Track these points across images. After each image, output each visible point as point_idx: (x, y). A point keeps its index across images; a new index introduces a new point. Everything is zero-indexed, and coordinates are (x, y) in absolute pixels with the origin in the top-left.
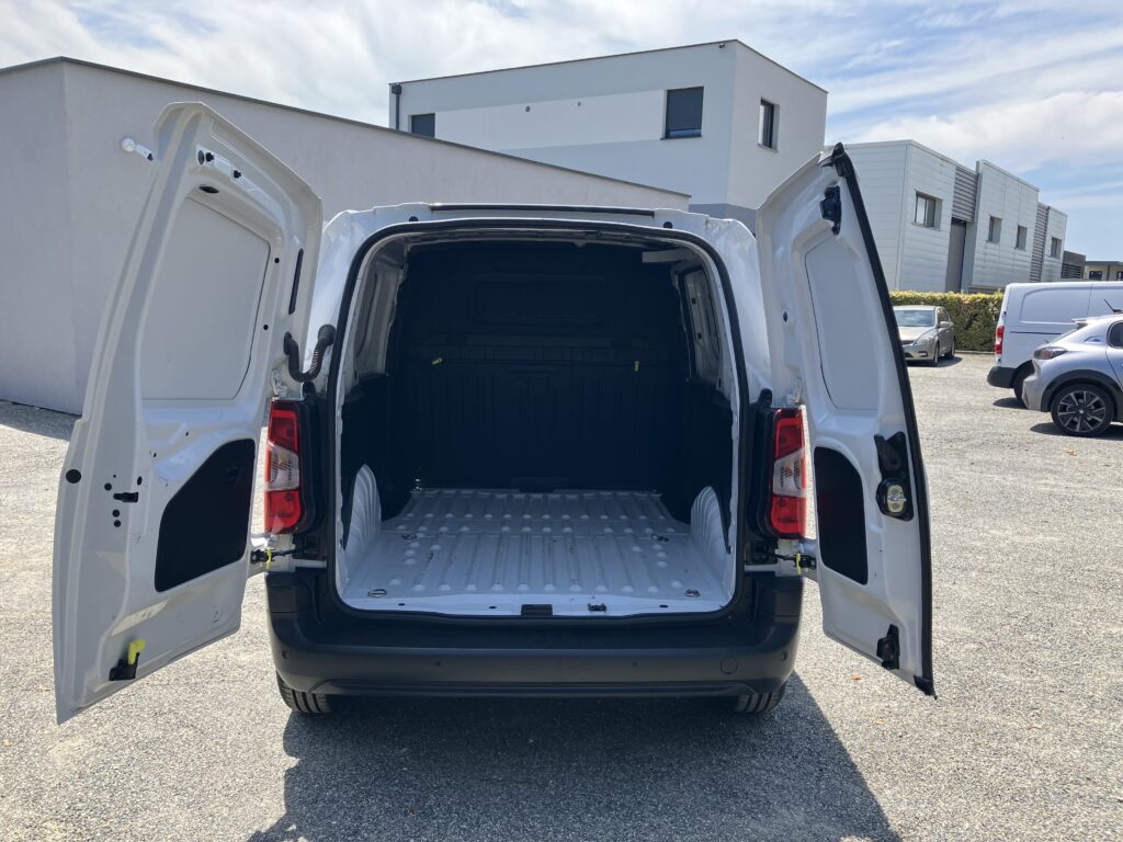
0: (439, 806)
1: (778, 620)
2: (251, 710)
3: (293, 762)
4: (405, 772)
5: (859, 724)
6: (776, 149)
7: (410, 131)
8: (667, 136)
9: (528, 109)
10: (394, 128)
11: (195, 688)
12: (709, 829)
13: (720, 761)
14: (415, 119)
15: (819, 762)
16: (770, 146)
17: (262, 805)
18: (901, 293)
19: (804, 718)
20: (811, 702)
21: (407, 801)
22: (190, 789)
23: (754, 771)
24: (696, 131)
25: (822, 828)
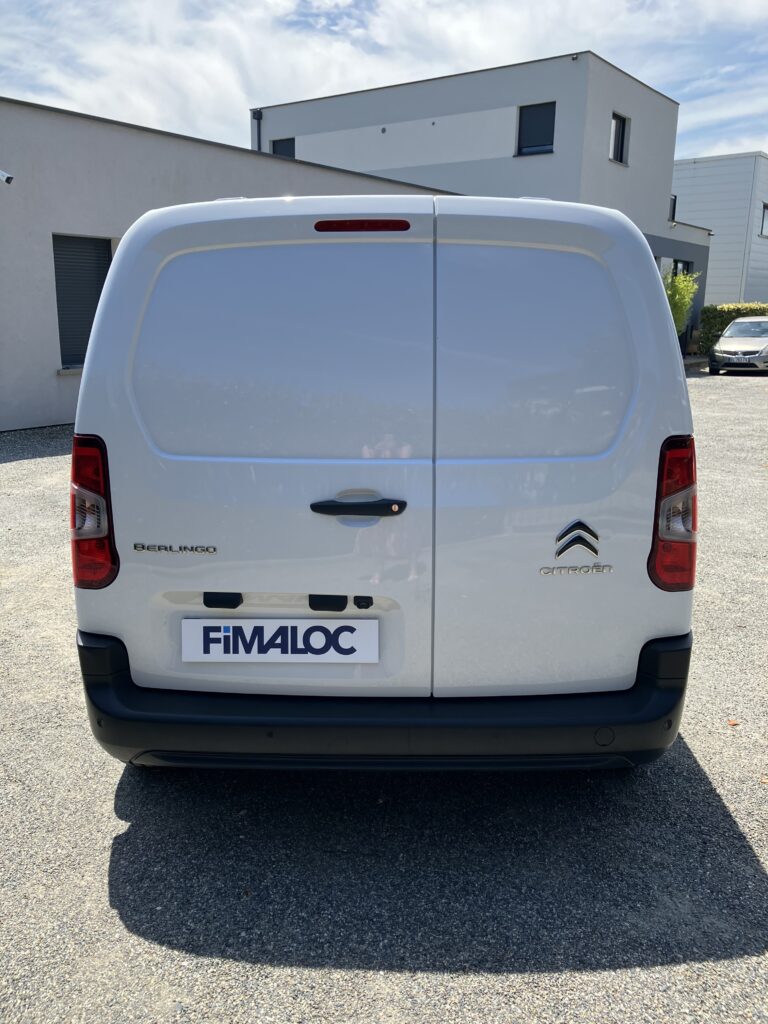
0: (276, 886)
1: (661, 683)
2: (85, 761)
3: (123, 826)
4: (241, 840)
5: (743, 782)
6: (627, 163)
7: (271, 153)
8: (520, 153)
9: (384, 131)
10: (256, 149)
11: (28, 734)
12: (581, 922)
13: (588, 828)
14: (275, 144)
15: (701, 832)
16: (621, 161)
17: (83, 883)
18: (747, 305)
19: (679, 774)
20: (688, 754)
21: (242, 880)
22: (7, 862)
23: (628, 842)
24: (548, 148)
25: (712, 924)
